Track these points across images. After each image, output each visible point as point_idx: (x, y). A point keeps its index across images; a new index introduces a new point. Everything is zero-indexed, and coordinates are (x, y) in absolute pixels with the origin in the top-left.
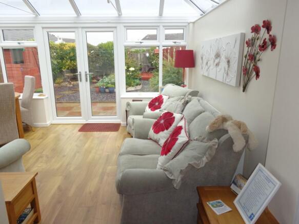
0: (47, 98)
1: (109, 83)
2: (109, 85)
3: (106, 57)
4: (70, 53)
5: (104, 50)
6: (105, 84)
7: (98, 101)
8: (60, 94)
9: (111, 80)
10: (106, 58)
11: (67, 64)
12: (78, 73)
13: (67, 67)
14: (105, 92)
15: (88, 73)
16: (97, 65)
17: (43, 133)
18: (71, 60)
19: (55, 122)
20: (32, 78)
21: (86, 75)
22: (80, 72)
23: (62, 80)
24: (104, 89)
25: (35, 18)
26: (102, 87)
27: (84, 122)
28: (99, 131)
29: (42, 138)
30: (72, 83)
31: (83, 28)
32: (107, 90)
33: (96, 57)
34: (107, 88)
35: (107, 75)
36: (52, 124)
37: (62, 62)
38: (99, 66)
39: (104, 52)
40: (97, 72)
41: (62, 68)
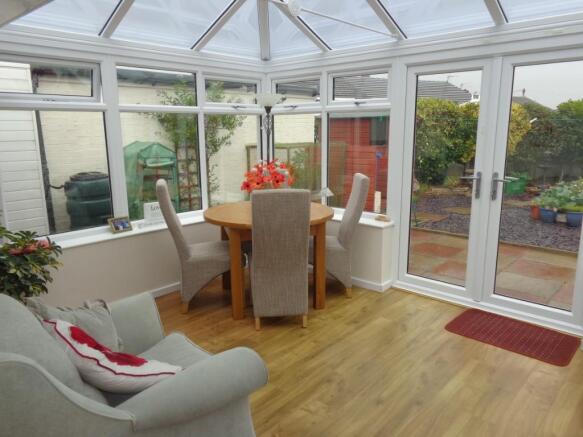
0: (393, 226)
1: (570, 201)
2: (570, 206)
3: (575, 133)
5: (572, 117)
6: (556, 201)
7: (527, 243)
8: (445, 213)
9: (576, 193)
10: (575, 137)
12: (475, 176)
14: (555, 222)
15: (501, 177)
16: (548, 152)
17: (364, 310)
19: (400, 284)
20: (364, 180)
21: (495, 183)
22: (479, 174)
24: (555, 215)
25: (396, 44)
26: (547, 208)
27: (469, 303)
28: (503, 346)
29: (355, 322)
31: (506, 55)
32: (562, 218)
34: (561, 212)
35: (568, 178)
36: (392, 288)
37: (464, 143)
38: (552, 156)
39: (572, 121)
40: (545, 169)
41: (461, 156)
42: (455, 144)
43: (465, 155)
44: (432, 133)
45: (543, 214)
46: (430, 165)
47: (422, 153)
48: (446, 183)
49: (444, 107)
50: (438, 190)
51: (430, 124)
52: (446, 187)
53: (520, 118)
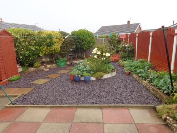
1: (84, 71)
4: (46, 40)
10: (78, 43)
11: (44, 50)
13: (44, 52)
16: (71, 49)
18: (48, 46)
23: (39, 64)
26: (77, 76)
30: (48, 66)
32: (82, 79)
33: (69, 42)
37: (40, 48)
38: (72, 51)
39: (77, 38)
40: (71, 56)
41: (39, 53)
42: (36, 48)
43: (41, 53)
44: (24, 44)
45: (75, 78)
46: (26, 58)
47: (21, 54)
48: (35, 66)
49: (27, 32)
50: (32, 69)
51: (21, 40)
52: (35, 67)
53: (59, 37)
